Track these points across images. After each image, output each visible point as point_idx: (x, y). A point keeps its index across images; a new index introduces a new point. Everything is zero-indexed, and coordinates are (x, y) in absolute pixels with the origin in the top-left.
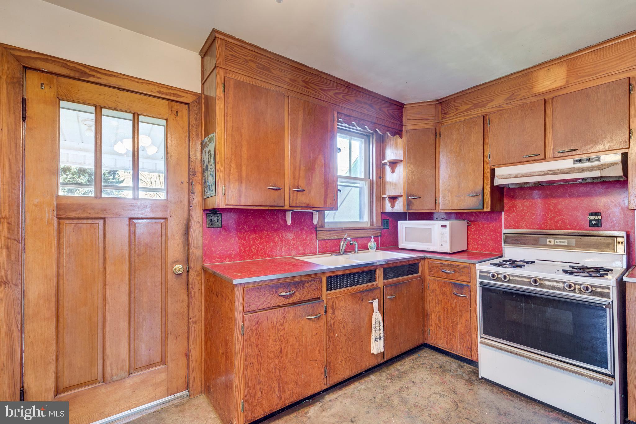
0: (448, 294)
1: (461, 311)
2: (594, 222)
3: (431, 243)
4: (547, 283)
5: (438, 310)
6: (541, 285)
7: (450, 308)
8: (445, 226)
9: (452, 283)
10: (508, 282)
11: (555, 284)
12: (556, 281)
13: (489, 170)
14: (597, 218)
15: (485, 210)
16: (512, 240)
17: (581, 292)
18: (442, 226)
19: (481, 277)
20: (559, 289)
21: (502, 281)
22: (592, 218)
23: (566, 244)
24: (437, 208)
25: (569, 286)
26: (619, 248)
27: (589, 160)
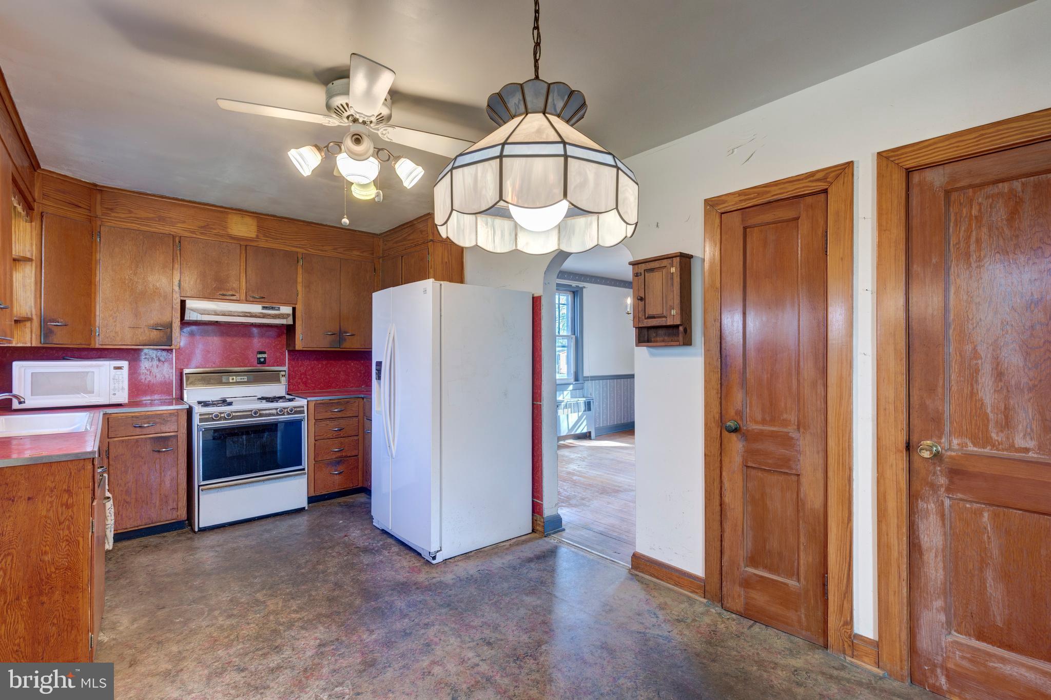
0: (143, 455)
2: (262, 360)
3: (94, 392)
4: (264, 412)
6: (261, 415)
8: (120, 368)
9: (152, 438)
10: (231, 419)
11: (271, 411)
12: (271, 409)
13: (178, 301)
14: (264, 356)
15: (173, 347)
16: (197, 380)
17: (288, 414)
18: (115, 368)
19: (201, 420)
20: (273, 415)
21: (226, 419)
22: (259, 356)
23: (246, 380)
24: (93, 342)
25: (281, 411)
26: (284, 380)
27: (273, 308)
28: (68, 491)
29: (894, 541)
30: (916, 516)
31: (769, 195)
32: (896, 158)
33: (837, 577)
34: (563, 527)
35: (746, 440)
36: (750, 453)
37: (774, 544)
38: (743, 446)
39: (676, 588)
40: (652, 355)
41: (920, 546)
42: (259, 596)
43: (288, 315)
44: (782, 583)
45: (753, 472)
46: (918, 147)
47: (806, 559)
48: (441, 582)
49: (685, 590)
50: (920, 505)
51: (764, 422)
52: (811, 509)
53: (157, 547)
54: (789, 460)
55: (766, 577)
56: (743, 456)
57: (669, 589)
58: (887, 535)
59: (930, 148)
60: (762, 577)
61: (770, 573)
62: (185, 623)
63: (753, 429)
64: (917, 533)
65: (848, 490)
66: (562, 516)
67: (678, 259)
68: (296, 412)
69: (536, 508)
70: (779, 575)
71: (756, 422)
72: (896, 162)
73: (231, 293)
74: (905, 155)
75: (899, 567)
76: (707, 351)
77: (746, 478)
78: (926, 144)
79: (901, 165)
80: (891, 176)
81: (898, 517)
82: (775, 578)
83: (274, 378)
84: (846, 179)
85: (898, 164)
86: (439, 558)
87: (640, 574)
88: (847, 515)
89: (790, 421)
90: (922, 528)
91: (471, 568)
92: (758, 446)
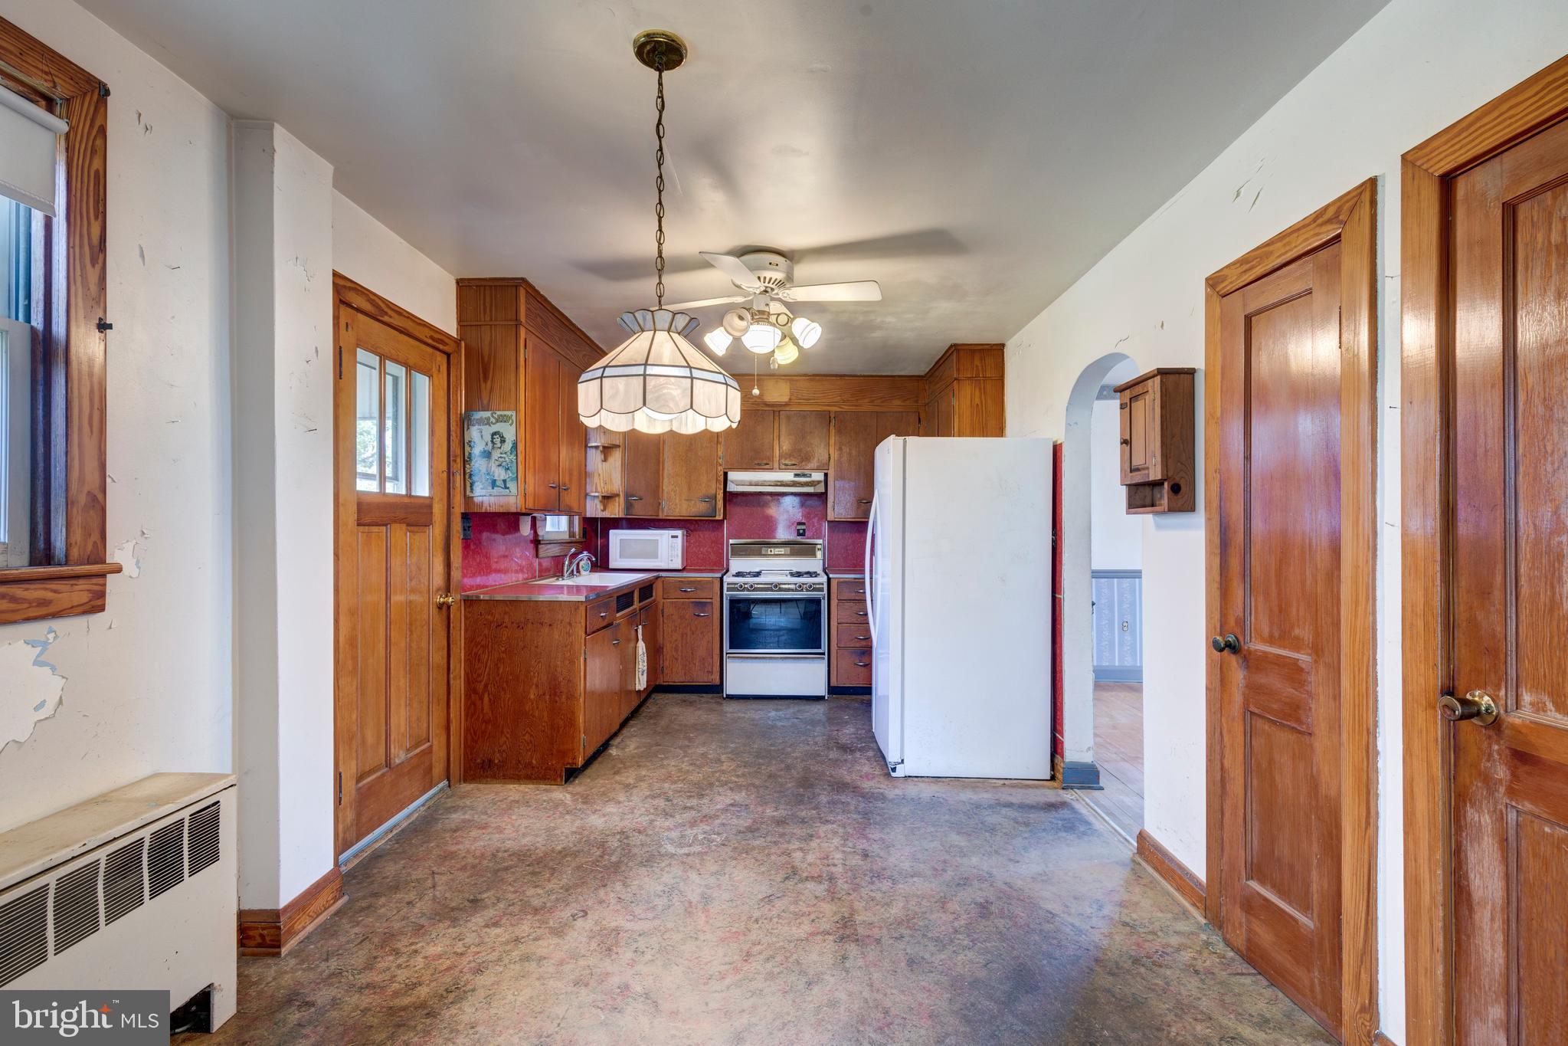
0: (687, 617)
1: (702, 633)
2: (801, 531)
3: (657, 558)
4: (784, 586)
5: (675, 638)
6: (781, 590)
7: (689, 633)
8: (677, 537)
9: (692, 602)
10: (753, 591)
11: (790, 586)
12: (790, 584)
13: (722, 473)
14: (803, 527)
15: (717, 518)
16: (740, 551)
17: (807, 590)
18: (673, 537)
19: (729, 589)
20: (792, 590)
21: (749, 590)
22: (799, 527)
23: (783, 553)
24: (660, 514)
25: (800, 586)
26: (819, 554)
27: (804, 475)
28: (570, 624)
29: (1425, 875)
30: (1464, 834)
31: (1272, 258)
32: (1425, 159)
33: (1352, 923)
34: (1101, 784)
35: (1248, 667)
36: (1253, 690)
37: (1283, 849)
38: (1245, 678)
39: (1176, 894)
40: (1158, 527)
41: (1469, 894)
42: (723, 757)
43: (819, 482)
44: (1291, 917)
45: (1259, 724)
46: (1456, 130)
47: (1317, 883)
48: (882, 794)
49: (1186, 899)
50: (1469, 814)
51: (1271, 640)
52: (1326, 797)
53: (691, 704)
54: (1298, 707)
55: (1273, 903)
56: (1244, 694)
57: (1168, 894)
58: (1415, 860)
59: (1473, 129)
60: (1266, 900)
61: (1279, 898)
62: (662, 759)
63: (1256, 651)
64: (1465, 867)
65: (1365, 769)
66: (1099, 768)
67: (1158, 379)
68: (815, 590)
69: (1056, 747)
70: (1290, 903)
71: (1264, 641)
72: (1425, 167)
73: (765, 462)
74: (1436, 152)
75: (1431, 925)
76: (1208, 520)
77: (1250, 734)
78: (1464, 124)
79: (1430, 171)
80: (1419, 194)
81: (1430, 830)
82: (1283, 907)
83: (808, 551)
84: (1362, 212)
85: (1426, 170)
86: (900, 772)
87: (1144, 864)
88: (1364, 814)
89: (1303, 640)
90: (1472, 858)
91: (927, 791)
92: (1262, 679)
